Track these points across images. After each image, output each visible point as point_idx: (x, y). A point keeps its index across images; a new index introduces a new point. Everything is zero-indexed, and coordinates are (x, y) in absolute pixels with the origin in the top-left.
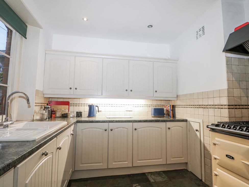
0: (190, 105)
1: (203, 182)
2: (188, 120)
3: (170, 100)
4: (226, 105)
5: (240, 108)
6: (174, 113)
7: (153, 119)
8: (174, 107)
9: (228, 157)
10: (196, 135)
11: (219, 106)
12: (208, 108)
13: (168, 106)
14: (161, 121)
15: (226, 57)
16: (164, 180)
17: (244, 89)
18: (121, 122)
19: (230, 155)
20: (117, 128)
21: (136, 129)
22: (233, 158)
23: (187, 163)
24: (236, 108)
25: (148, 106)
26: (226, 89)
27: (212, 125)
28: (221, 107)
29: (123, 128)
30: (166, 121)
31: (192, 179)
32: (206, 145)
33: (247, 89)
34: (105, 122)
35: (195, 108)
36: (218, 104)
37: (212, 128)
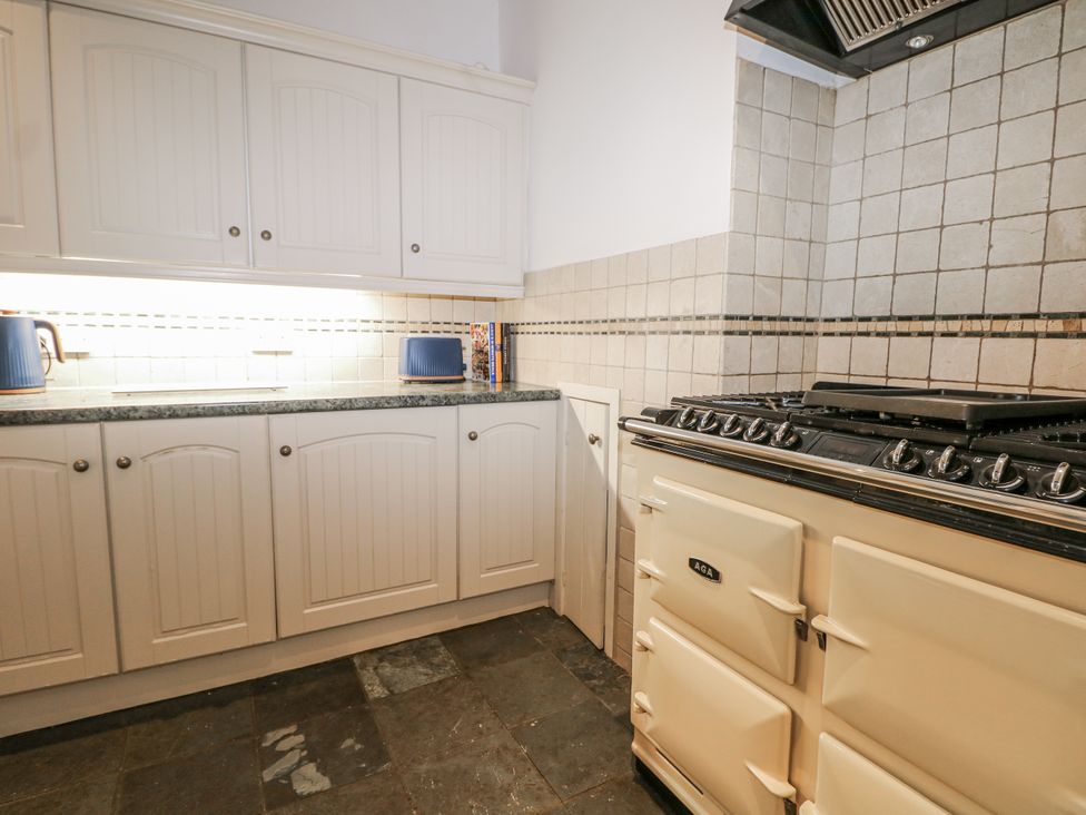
0: (573, 323)
1: (606, 658)
2: (565, 393)
3: (495, 300)
4: (716, 317)
5: (773, 329)
6: (509, 361)
7: (407, 391)
8: (508, 331)
9: (696, 570)
10: (592, 460)
11: (691, 322)
12: (643, 333)
13: (484, 329)
14: (430, 403)
15: (742, 60)
16: (435, 679)
17: (800, 240)
18: (189, 416)
19: (709, 563)
20: (167, 451)
21: (286, 452)
22: (716, 576)
23: (552, 582)
24: (757, 333)
25: (380, 326)
26: (725, 233)
27: (644, 413)
28: (698, 325)
29: (205, 446)
30: (458, 403)
31: (564, 650)
32: (625, 503)
33: (811, 242)
34: (75, 421)
35: (595, 333)
36: (686, 314)
37: (642, 430)
